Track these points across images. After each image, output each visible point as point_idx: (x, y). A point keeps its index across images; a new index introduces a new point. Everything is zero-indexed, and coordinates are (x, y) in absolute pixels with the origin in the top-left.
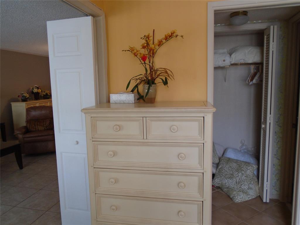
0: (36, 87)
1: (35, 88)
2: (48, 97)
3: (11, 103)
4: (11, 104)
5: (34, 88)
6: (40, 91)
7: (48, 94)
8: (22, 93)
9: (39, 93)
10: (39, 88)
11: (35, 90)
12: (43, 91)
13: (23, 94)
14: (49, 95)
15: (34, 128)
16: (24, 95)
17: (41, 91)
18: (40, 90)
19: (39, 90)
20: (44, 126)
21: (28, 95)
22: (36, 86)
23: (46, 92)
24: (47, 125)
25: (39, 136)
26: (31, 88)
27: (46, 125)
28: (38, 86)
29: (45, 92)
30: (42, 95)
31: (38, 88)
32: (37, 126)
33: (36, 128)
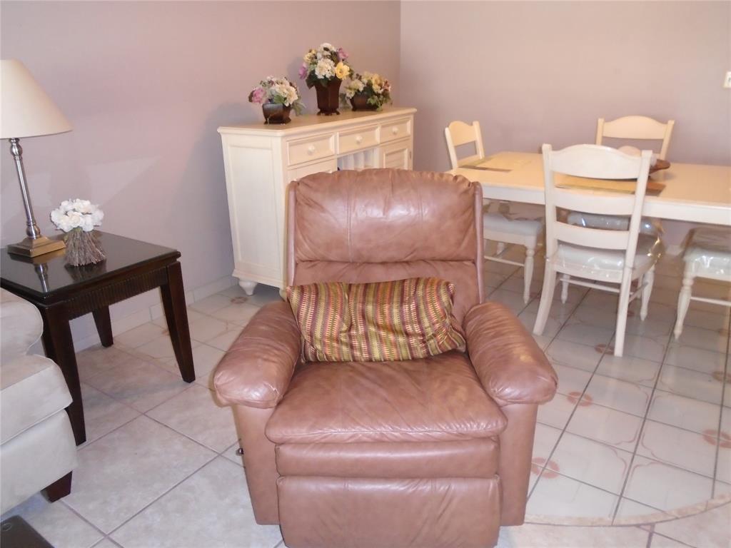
0: (327, 53)
1: (325, 57)
2: (372, 101)
3: (220, 130)
4: (219, 135)
5: (319, 55)
6: (342, 70)
7: (376, 88)
8: (269, 78)
9: (340, 81)
10: (341, 56)
11: (325, 69)
12: (354, 76)
13: (271, 83)
14: (378, 95)
15: (338, 341)
16: (276, 89)
17: (350, 71)
18: (346, 69)
19: (341, 64)
20: (408, 335)
21: (293, 89)
22: (327, 45)
23: (365, 81)
24: (426, 323)
25: (379, 443)
26: (307, 57)
27: (419, 322)
28: (334, 49)
29: (360, 78)
30: (350, 94)
31: (335, 57)
32: (361, 329)
33: (356, 343)
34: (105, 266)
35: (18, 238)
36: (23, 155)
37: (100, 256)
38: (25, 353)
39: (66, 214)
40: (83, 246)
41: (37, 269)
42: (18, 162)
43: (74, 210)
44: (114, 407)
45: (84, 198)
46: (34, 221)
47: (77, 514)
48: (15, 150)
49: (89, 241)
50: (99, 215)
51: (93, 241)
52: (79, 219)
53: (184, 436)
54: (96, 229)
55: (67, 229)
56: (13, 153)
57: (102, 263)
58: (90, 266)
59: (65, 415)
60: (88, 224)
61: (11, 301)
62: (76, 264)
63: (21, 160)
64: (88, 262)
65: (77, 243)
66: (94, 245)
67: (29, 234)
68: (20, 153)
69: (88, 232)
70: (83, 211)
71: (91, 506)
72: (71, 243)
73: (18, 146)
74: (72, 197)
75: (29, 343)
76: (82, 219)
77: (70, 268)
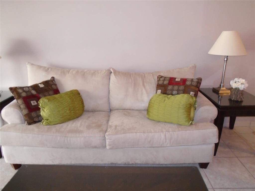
34: (242, 103)
35: (216, 86)
36: (227, 61)
37: (242, 99)
38: (209, 122)
39: (236, 82)
40: (237, 94)
41: (219, 97)
42: (225, 63)
43: (239, 82)
44: (227, 150)
45: (243, 78)
46: (223, 82)
47: (207, 176)
48: (226, 59)
49: (240, 93)
50: (247, 85)
51: (241, 93)
52: (239, 85)
53: (250, 173)
54: (244, 90)
55: (234, 87)
56: (224, 60)
57: (241, 102)
58: (237, 101)
59: (214, 145)
60: (241, 87)
61: (211, 105)
62: (233, 99)
63: (226, 62)
64: (237, 100)
65: (236, 93)
66: (241, 95)
67: (220, 86)
68: (227, 60)
69: (241, 90)
70: (241, 83)
71: (211, 176)
72: (234, 92)
73: (227, 58)
74: (239, 77)
75: (212, 119)
76: (240, 85)
77: (230, 100)
